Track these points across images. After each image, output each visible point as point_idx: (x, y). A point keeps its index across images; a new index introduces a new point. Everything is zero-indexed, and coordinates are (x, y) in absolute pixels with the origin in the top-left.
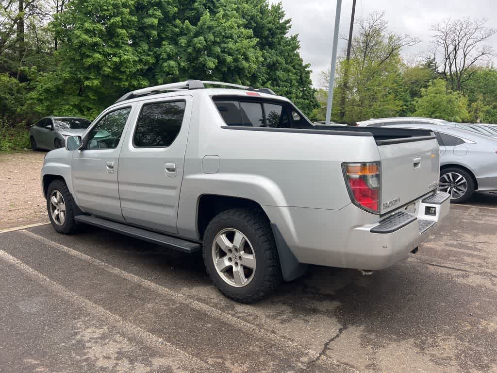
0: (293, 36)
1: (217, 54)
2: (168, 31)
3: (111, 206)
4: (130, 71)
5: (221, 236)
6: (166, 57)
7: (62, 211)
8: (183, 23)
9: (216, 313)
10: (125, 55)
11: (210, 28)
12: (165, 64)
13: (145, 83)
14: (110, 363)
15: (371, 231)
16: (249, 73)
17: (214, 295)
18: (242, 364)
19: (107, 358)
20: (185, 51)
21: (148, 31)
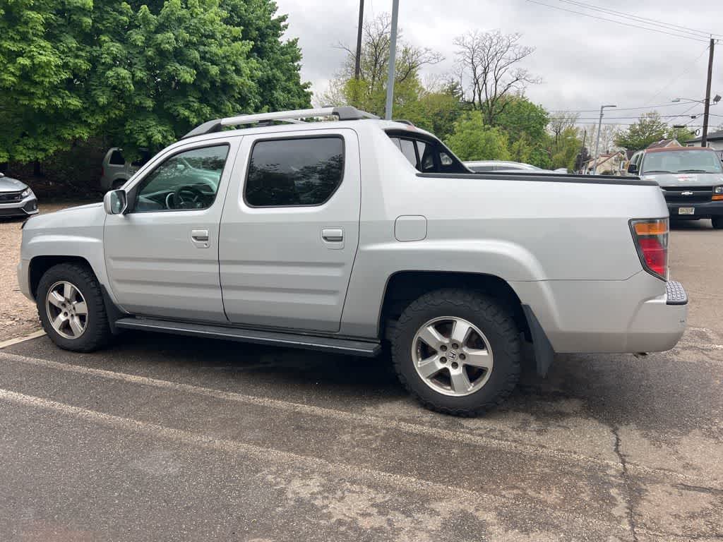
0: (291, 41)
1: (194, 61)
2: (108, 19)
4: (50, 82)
5: (428, 329)
6: (111, 62)
7: (77, 315)
8: (136, 9)
9: (448, 435)
10: (41, 54)
11: (180, 20)
12: (110, 73)
13: (75, 102)
14: (378, 521)
15: (668, 303)
16: (239, 93)
17: (417, 412)
18: (549, 490)
19: (365, 515)
20: (140, 53)
21: (75, 17)
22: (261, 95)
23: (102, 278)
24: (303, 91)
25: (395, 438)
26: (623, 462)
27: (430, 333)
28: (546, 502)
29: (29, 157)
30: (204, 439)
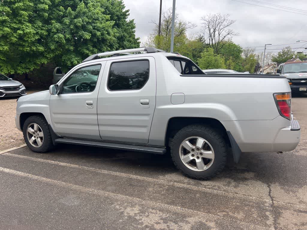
0: (131, 20)
1: (90, 30)
2: (55, 14)
3: (91, 130)
4: (31, 40)
5: (186, 142)
6: (56, 31)
7: (39, 137)
8: (66, 9)
10: (27, 29)
11: (84, 13)
12: (56, 36)
13: (41, 49)
14: (163, 226)
15: (291, 130)
16: (109, 43)
17: (182, 178)
18: (238, 213)
19: (158, 223)
20: (68, 27)
21: (41, 13)
22: (119, 43)
23: (49, 122)
24: (137, 42)
25: (172, 189)
26: (272, 200)
27: (187, 144)
28: (237, 218)
29: (23, 71)
30: (90, 190)
